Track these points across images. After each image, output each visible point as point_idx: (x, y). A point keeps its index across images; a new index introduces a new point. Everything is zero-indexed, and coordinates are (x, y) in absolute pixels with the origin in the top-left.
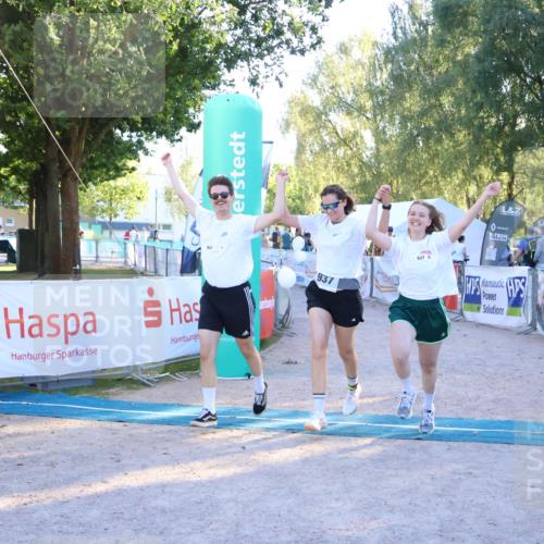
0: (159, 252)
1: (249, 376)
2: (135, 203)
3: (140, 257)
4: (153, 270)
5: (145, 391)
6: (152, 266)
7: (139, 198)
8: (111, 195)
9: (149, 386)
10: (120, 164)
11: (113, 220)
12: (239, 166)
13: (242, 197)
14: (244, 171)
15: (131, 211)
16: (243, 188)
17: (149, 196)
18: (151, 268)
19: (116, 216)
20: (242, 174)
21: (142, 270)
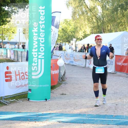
0: (19, 53)
1: (46, 100)
2: (12, 34)
3: (12, 55)
4: (17, 59)
5: (5, 107)
6: (17, 58)
7: (13, 33)
8: (3, 32)
9: (6, 105)
10: (4, 19)
11: (3, 41)
12: (43, 19)
13: (44, 31)
14: (44, 21)
15: (10, 37)
16: (44, 28)
17: (17, 32)
18: (16, 59)
19: (4, 39)
20: (44, 22)
21: (13, 60)
